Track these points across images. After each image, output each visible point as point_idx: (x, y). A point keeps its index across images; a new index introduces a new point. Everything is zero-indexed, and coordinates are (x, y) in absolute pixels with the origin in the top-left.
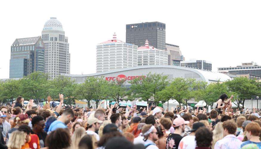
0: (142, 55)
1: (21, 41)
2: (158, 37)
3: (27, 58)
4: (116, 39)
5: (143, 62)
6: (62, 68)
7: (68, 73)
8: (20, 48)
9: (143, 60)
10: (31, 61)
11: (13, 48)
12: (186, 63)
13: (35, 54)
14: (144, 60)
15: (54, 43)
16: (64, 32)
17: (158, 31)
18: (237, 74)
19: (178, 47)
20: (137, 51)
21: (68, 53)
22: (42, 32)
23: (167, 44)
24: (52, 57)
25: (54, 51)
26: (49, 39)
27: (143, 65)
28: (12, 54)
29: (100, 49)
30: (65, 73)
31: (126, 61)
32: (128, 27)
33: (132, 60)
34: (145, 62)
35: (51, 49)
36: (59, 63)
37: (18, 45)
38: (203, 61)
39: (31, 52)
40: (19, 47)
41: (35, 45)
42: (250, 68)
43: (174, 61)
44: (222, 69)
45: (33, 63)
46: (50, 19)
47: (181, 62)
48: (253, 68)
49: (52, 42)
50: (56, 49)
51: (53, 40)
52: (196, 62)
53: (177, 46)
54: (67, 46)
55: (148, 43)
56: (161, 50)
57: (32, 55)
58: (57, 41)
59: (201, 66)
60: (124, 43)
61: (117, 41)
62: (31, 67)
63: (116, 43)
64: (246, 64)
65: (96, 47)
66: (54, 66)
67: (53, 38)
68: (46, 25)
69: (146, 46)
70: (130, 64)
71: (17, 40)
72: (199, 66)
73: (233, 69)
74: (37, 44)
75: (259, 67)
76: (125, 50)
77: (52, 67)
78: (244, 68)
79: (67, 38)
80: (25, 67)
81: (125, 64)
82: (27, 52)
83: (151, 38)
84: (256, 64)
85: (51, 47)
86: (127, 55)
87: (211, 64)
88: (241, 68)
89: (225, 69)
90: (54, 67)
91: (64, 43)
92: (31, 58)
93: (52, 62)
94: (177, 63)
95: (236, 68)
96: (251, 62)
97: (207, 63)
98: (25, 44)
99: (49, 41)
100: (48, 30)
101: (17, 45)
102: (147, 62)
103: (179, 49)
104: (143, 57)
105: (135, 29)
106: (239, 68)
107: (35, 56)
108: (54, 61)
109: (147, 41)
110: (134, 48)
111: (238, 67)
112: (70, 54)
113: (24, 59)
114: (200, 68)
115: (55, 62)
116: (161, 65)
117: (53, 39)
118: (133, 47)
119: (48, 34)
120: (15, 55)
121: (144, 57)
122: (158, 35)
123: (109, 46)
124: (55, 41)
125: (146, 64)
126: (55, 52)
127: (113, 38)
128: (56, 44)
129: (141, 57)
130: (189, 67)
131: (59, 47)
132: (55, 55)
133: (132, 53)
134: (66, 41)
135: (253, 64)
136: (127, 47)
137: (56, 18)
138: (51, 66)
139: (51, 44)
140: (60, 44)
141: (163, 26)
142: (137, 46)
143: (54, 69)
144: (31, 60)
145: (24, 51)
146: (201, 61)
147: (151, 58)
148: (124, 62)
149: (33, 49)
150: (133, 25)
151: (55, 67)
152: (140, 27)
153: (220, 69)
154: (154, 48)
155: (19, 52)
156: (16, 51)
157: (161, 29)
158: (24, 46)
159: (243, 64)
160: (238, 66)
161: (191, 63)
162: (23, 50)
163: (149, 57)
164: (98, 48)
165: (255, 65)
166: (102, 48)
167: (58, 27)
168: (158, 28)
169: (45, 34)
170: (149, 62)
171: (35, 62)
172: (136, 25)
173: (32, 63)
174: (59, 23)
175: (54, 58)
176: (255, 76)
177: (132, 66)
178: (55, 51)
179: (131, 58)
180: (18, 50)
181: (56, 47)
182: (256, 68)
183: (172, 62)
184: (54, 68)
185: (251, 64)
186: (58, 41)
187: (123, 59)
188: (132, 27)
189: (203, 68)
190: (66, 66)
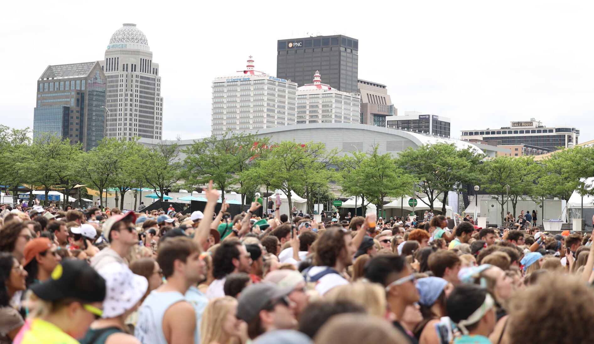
0: (308, 102)
1: (59, 69)
2: (342, 67)
3: (68, 106)
4: (254, 69)
5: (308, 117)
6: (146, 127)
7: (157, 138)
8: (57, 84)
9: (308, 112)
10: (77, 112)
11: (41, 85)
12: (398, 121)
13: (87, 97)
14: (310, 112)
15: (130, 76)
16: (151, 55)
17: (342, 54)
18: (499, 143)
19: (384, 87)
20: (297, 94)
21: (158, 97)
22: (106, 52)
23: (361, 82)
24: (126, 105)
25: (129, 93)
26: (120, 67)
27: (307, 122)
28: (39, 96)
29: (220, 89)
30: (152, 137)
31: (271, 114)
32: (282, 45)
33: (284, 113)
34: (312, 116)
35: (124, 88)
36: (140, 116)
37: (53, 78)
38: (433, 116)
39: (78, 93)
40: (54, 81)
41: (86, 79)
42: (528, 132)
43: (375, 115)
44: (471, 134)
45: (82, 115)
46: (122, 26)
47: (388, 118)
48: (533, 132)
49: (125, 73)
50: (134, 88)
51: (127, 71)
52: (418, 118)
53: (381, 86)
54: (157, 83)
55: (319, 79)
56: (345, 93)
57: (81, 98)
58: (135, 71)
59: (429, 127)
60: (268, 78)
61: (255, 73)
62: (77, 124)
63: (253, 78)
64: (520, 124)
65: (212, 85)
66: (128, 122)
67: (127, 65)
68: (113, 40)
69: (315, 83)
70: (280, 121)
71: (50, 68)
72: (425, 127)
73: (493, 133)
74: (91, 76)
75: (545, 131)
76: (271, 92)
77: (125, 124)
78: (516, 132)
79: (157, 65)
80: (66, 124)
81: (271, 119)
82: (69, 93)
83: (328, 67)
84: (541, 125)
85: (124, 83)
86: (274, 101)
87: (449, 124)
88: (510, 132)
89: (476, 133)
90: (128, 124)
91: (151, 76)
92: (78, 105)
93: (126, 115)
94: (381, 120)
95: (499, 133)
96: (529, 120)
97: (441, 122)
98: (66, 77)
99: (120, 72)
100: (117, 49)
101: (50, 79)
102: (317, 116)
103: (386, 93)
104: (308, 107)
105: (295, 49)
106: (504, 133)
107: (86, 102)
108: (128, 112)
109: (318, 75)
110: (289, 87)
111: (504, 130)
112: (162, 100)
113: (65, 107)
114: (427, 131)
115: (131, 115)
116: (344, 122)
117: (127, 68)
118: (287, 85)
119: (118, 58)
120: (44, 98)
121: (311, 107)
122: (342, 63)
123: (239, 83)
124: (132, 71)
125: (314, 121)
126: (131, 95)
127: (248, 66)
128: (134, 79)
129: (305, 107)
130: (403, 128)
131: (139, 84)
132: (131, 100)
133: (284, 97)
134: (156, 72)
135: (535, 125)
136: (275, 85)
137: (134, 25)
138: (122, 122)
139: (124, 78)
140: (142, 77)
141: (353, 44)
142: (296, 84)
143: (128, 129)
144: (78, 109)
145: (64, 91)
146: (427, 117)
147: (324, 109)
148: (268, 115)
149: (83, 89)
150: (292, 41)
151: (130, 124)
152: (305, 47)
153: (465, 134)
154: (332, 89)
155: (54, 92)
156: (47, 90)
157: (349, 50)
158: (65, 81)
159: (514, 124)
160: (504, 128)
161: (408, 120)
162: (62, 89)
163: (320, 107)
164: (215, 87)
165: (539, 127)
166: (223, 86)
167: (139, 44)
168: (342, 49)
169: (111, 57)
170: (320, 117)
171: (87, 114)
172: (298, 40)
173: (79, 116)
174: (140, 35)
175: (129, 107)
176: (536, 148)
177: (284, 124)
178: (131, 93)
179: (284, 107)
180: (51, 90)
181: (134, 84)
182: (539, 131)
183: (370, 118)
184: (128, 127)
185: (530, 123)
186: (138, 73)
187: (265, 110)
188: (291, 45)
189: (433, 130)
190: (153, 123)
